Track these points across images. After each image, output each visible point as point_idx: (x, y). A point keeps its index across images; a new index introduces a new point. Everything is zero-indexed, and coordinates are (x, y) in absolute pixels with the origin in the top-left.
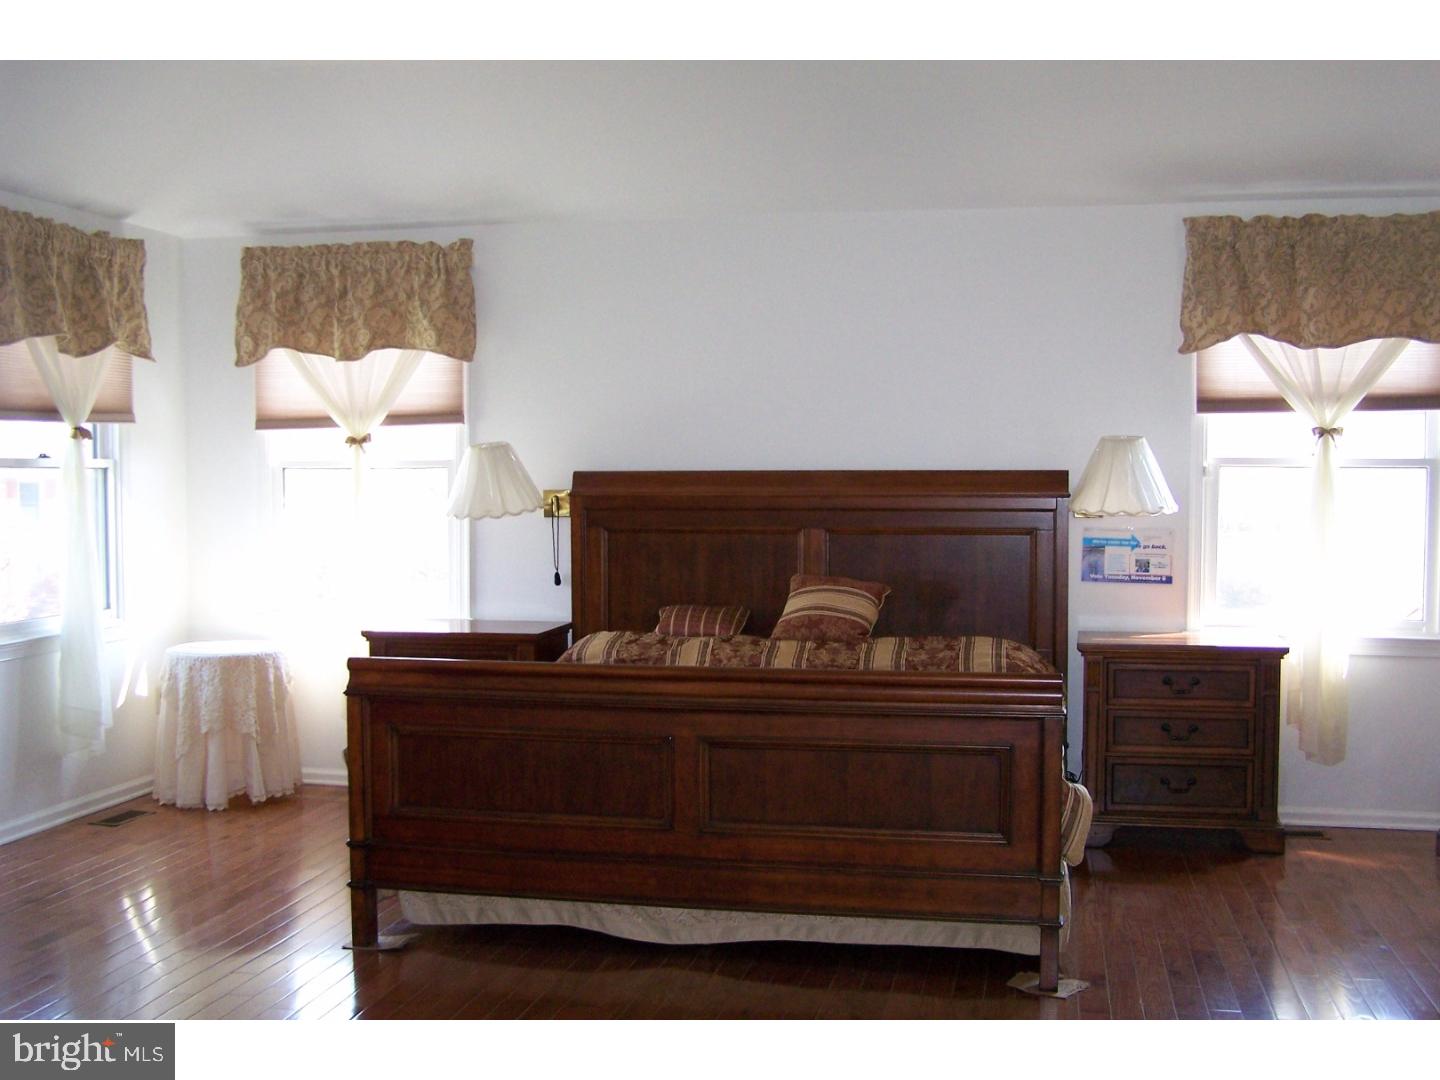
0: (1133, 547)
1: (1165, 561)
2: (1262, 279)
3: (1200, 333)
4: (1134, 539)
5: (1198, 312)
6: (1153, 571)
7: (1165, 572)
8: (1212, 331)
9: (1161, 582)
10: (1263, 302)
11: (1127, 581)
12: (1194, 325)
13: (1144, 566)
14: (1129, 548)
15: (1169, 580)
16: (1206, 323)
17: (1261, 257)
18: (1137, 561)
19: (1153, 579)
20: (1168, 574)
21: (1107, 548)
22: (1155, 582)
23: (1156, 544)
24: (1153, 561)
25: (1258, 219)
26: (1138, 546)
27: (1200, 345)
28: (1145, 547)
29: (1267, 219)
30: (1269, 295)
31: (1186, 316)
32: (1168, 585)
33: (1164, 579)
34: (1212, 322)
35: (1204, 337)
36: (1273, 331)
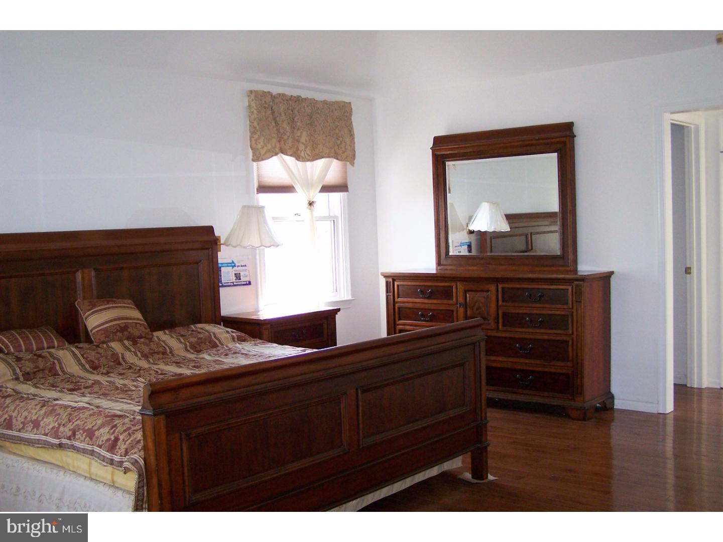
0: (233, 267)
1: (247, 273)
2: (285, 125)
3: (263, 151)
4: (233, 262)
5: (261, 141)
6: (243, 279)
7: (247, 279)
8: (269, 151)
9: (246, 284)
10: (285, 137)
11: (232, 286)
12: (259, 146)
13: (238, 276)
14: (231, 267)
15: (250, 283)
16: (266, 146)
17: (283, 114)
18: (235, 274)
19: (243, 283)
20: (248, 280)
21: (222, 268)
22: (244, 285)
23: (242, 265)
24: (242, 274)
25: (279, 94)
26: (235, 266)
27: (264, 157)
28: (238, 266)
29: (284, 95)
30: (288, 134)
31: (254, 142)
32: (250, 286)
33: (248, 283)
34: (269, 146)
35: (266, 153)
36: (290, 152)
